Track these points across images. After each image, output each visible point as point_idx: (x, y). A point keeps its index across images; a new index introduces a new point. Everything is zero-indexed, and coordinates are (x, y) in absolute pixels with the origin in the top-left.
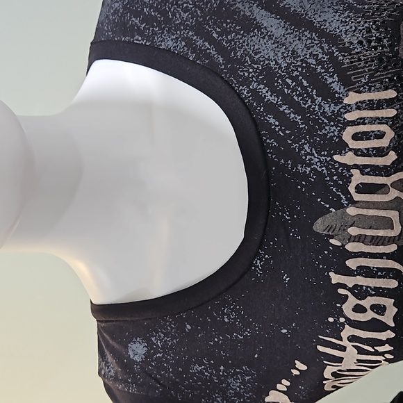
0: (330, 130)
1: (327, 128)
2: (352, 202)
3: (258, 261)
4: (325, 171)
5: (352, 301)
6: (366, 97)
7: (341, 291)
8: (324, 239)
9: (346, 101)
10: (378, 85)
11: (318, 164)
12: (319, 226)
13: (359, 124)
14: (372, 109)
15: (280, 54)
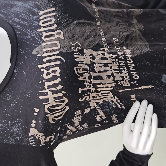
0: (36, 23)
1: (35, 23)
2: (44, 42)
3: (16, 71)
4: (35, 35)
5: (46, 72)
6: (45, 11)
7: (42, 70)
8: (35, 56)
9: (40, 14)
10: (49, 7)
11: (33, 34)
12: (34, 52)
13: (44, 19)
14: (48, 14)
15: (21, 9)
